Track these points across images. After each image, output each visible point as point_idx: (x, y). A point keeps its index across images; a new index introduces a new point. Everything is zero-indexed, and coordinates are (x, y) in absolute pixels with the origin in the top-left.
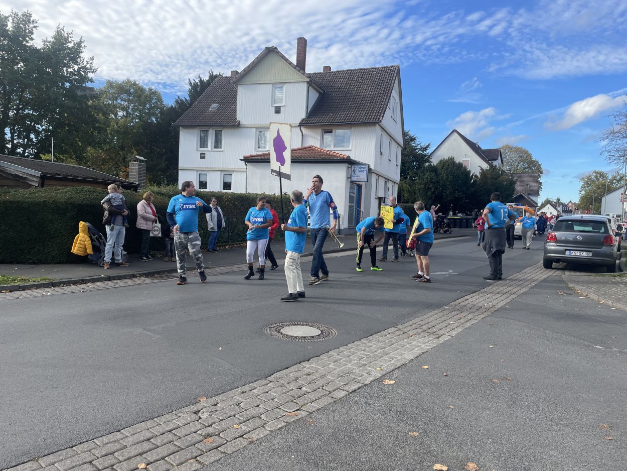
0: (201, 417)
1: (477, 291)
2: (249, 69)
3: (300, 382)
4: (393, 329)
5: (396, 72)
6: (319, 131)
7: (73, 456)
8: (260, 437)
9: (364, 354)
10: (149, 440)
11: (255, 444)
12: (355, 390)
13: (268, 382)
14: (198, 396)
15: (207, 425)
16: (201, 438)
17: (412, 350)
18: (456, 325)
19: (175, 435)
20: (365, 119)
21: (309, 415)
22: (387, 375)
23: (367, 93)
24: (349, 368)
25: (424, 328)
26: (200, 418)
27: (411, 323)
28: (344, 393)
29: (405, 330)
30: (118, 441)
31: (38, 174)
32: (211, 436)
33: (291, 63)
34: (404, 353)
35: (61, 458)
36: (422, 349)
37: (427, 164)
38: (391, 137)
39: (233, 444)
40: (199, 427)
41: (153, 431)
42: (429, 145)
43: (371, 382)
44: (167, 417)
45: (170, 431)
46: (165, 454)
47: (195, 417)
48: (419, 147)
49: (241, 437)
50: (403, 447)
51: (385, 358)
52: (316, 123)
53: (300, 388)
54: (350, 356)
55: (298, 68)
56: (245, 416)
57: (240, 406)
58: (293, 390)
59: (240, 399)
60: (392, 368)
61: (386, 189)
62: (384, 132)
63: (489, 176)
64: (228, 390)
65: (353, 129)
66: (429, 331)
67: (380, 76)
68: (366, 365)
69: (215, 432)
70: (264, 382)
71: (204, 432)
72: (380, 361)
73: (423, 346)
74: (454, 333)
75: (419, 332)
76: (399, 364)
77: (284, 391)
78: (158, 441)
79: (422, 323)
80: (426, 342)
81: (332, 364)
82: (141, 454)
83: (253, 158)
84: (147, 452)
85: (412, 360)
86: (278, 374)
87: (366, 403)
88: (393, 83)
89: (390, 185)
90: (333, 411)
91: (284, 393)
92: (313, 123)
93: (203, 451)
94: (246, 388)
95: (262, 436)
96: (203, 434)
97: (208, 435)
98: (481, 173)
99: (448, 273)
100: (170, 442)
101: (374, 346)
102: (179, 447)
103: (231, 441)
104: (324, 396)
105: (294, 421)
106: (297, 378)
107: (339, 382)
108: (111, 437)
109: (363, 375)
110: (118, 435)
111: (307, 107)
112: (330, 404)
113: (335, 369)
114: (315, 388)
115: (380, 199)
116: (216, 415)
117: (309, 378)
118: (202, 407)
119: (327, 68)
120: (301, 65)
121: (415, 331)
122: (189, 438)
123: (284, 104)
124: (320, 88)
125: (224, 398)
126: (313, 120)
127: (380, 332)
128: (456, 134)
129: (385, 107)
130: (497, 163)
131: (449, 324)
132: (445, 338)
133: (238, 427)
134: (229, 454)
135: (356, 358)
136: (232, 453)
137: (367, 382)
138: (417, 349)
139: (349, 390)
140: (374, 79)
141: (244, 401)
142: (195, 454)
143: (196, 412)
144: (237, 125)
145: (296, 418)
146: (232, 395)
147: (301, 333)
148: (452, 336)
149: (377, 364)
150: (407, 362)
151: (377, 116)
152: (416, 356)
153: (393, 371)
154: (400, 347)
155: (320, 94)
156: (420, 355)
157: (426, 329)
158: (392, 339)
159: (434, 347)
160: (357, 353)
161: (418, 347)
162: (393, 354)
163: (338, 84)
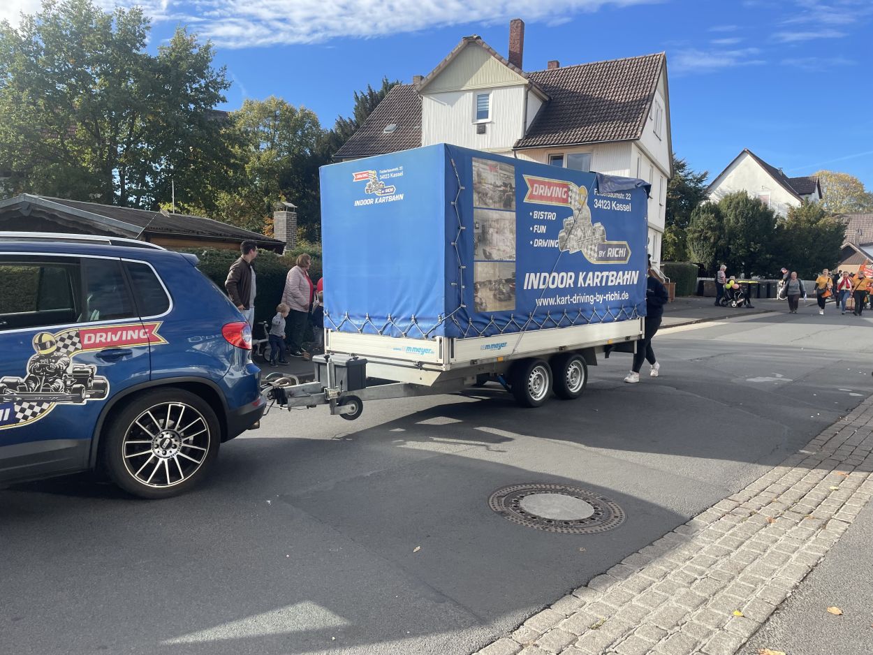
1: (844, 417)
2: (440, 70)
4: (727, 504)
5: (660, 63)
6: (544, 157)
9: (693, 570)
13: (517, 647)
17: (785, 561)
18: (843, 494)
20: (619, 135)
22: (761, 634)
23: (617, 97)
25: (786, 500)
27: (755, 487)
29: (751, 506)
31: (140, 229)
33: (500, 58)
34: (773, 567)
36: (803, 556)
37: (704, 203)
38: (653, 162)
42: (706, 174)
48: (690, 177)
51: (739, 580)
52: (538, 145)
55: (511, 65)
60: (765, 611)
62: (643, 155)
63: (803, 218)
65: (595, 152)
68: (705, 601)
72: (733, 591)
73: (803, 548)
74: (848, 515)
75: (781, 511)
76: (775, 601)
79: (777, 488)
80: (804, 537)
85: (796, 587)
88: (656, 80)
92: (534, 145)
98: (790, 216)
106: (576, 638)
109: (711, 632)
111: (525, 122)
113: (648, 612)
117: (600, 638)
119: (554, 64)
120: (516, 60)
121: (771, 509)
123: (490, 119)
124: (544, 93)
126: (534, 141)
127: (705, 510)
128: (749, 157)
129: (645, 116)
130: (813, 199)
131: (831, 492)
132: (836, 529)
135: (680, 581)
138: (794, 556)
140: (627, 76)
147: (558, 511)
148: (848, 523)
149: (730, 599)
150: (787, 593)
151: (633, 130)
152: (800, 576)
153: (768, 619)
154: (758, 552)
155: (544, 102)
156: (807, 574)
157: (789, 503)
158: (735, 529)
159: (827, 552)
160: (678, 565)
161: (794, 552)
162: (753, 571)
163: (570, 87)
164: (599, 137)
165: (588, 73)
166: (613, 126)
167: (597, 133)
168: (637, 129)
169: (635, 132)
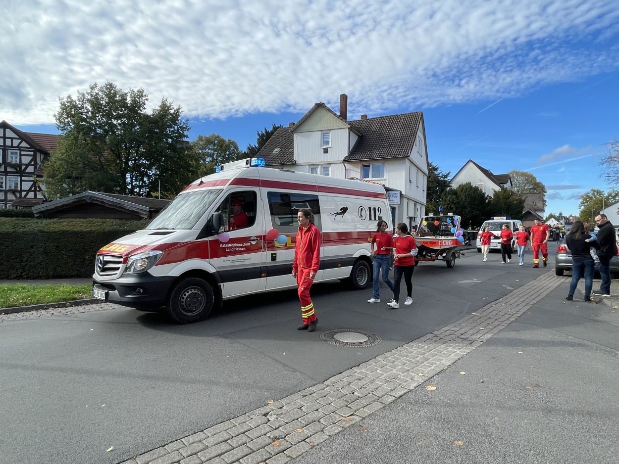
0: (270, 419)
1: (500, 298)
2: (302, 121)
3: (353, 386)
5: (420, 116)
6: (360, 165)
7: (165, 455)
8: (320, 442)
9: (407, 360)
10: (226, 441)
11: (316, 449)
12: (401, 396)
13: (325, 386)
14: (267, 398)
15: (275, 428)
16: (270, 441)
17: (448, 356)
19: (248, 437)
20: (399, 154)
21: (362, 420)
22: (429, 381)
24: (395, 373)
26: (269, 421)
27: (445, 329)
28: (392, 399)
30: (201, 441)
31: (147, 209)
32: (279, 439)
33: (335, 115)
34: (442, 358)
35: (155, 456)
37: (448, 189)
38: (418, 168)
39: (297, 448)
40: (268, 429)
41: (230, 432)
42: (449, 173)
43: (415, 388)
44: (241, 419)
45: (244, 433)
46: (240, 455)
47: (264, 419)
48: (441, 175)
49: (304, 440)
50: (451, 457)
51: (425, 363)
52: (356, 159)
53: (353, 393)
54: (394, 362)
55: (341, 118)
56: (306, 420)
57: (302, 410)
58: (347, 394)
59: (302, 403)
60: (433, 373)
61: (416, 210)
62: (412, 164)
63: (501, 197)
64: (291, 394)
65: (386, 163)
67: (407, 120)
68: (409, 370)
69: (281, 436)
70: (321, 386)
71: (271, 435)
72: (422, 367)
73: (458, 352)
74: (484, 339)
75: (454, 338)
76: (438, 370)
77: (339, 396)
78: (234, 442)
79: (456, 329)
80: (460, 348)
81: (380, 369)
82: (219, 455)
84: (224, 453)
85: (450, 365)
86: (333, 379)
87: (411, 409)
88: (418, 125)
89: (418, 206)
90: (384, 418)
91: (339, 398)
92: (354, 160)
93: (271, 454)
94: (307, 392)
95: (322, 441)
96: (271, 437)
97: (276, 438)
98: (494, 195)
99: (472, 281)
100: (244, 444)
101: (415, 352)
102: (251, 449)
103: (295, 445)
104: (374, 401)
105: (349, 426)
106: (350, 383)
107: (387, 387)
108: (196, 437)
109: (408, 381)
110: (201, 435)
111: (349, 148)
112: (379, 410)
113: (383, 374)
114: (366, 393)
115: (411, 218)
116: (281, 418)
117: (360, 383)
118: (270, 410)
119: (364, 116)
120: (343, 116)
121: (450, 337)
122: (259, 440)
123: (330, 146)
124: (359, 132)
125: (289, 401)
126: (354, 158)
127: (419, 338)
128: (471, 164)
129: (412, 144)
130: (507, 186)
131: (480, 330)
132: (477, 344)
133: (300, 430)
134: (293, 459)
135: (399, 364)
136: (296, 458)
137: (412, 388)
139: (396, 396)
140: (402, 123)
141: (305, 404)
142: (265, 457)
143: (265, 415)
144: (295, 164)
145: (351, 423)
146: (294, 399)
147: (351, 339)
148: (483, 342)
149: (419, 370)
150: (445, 367)
152: (452, 361)
153: (433, 376)
154: (438, 353)
155: (359, 136)
156: (456, 361)
157: (459, 335)
159: (468, 353)
160: (400, 358)
161: (453, 353)
162: (433, 360)
163: (373, 129)
165: (382, 122)
166: (396, 149)
167: (387, 153)
168: (408, 151)
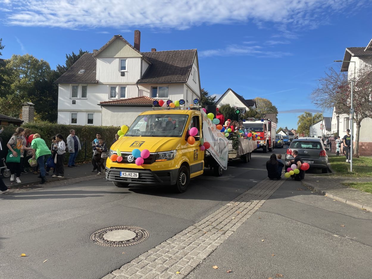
1: (248, 190)
2: (104, 48)
4: (192, 227)
5: (195, 53)
6: (150, 87)
9: (167, 256)
17: (205, 249)
18: (236, 220)
20: (179, 80)
23: (178, 65)
24: (153, 274)
25: (214, 224)
27: (205, 220)
29: (200, 228)
33: (130, 46)
34: (199, 252)
36: (213, 246)
38: (193, 91)
42: (215, 97)
51: (184, 259)
52: (147, 82)
54: (155, 260)
55: (135, 49)
62: (189, 89)
66: (218, 227)
67: (185, 55)
72: (180, 264)
73: (213, 243)
74: (235, 228)
75: (211, 229)
76: (194, 265)
79: (213, 220)
80: (215, 238)
81: (140, 270)
83: (106, 104)
85: (205, 259)
88: (193, 60)
92: (145, 82)
99: (228, 176)
111: (141, 73)
119: (154, 50)
120: (137, 47)
121: (208, 228)
123: (126, 70)
124: (150, 61)
126: (145, 81)
127: (182, 231)
128: (231, 91)
129: (189, 73)
130: (254, 108)
131: (232, 220)
132: (229, 234)
135: (160, 262)
138: (209, 247)
140: (182, 57)
144: (97, 83)
147: (120, 237)
148: (234, 231)
149: (177, 267)
150: (201, 262)
151: (184, 79)
152: (208, 254)
153: (189, 274)
154: (196, 246)
155: (150, 65)
156: (211, 253)
157: (215, 225)
158: (191, 238)
159: (222, 243)
160: (162, 255)
161: (209, 245)
162: (191, 254)
163: (160, 60)
164: (171, 80)
165: (167, 55)
166: (177, 76)
167: (170, 79)
168: (186, 78)
169: (185, 79)
